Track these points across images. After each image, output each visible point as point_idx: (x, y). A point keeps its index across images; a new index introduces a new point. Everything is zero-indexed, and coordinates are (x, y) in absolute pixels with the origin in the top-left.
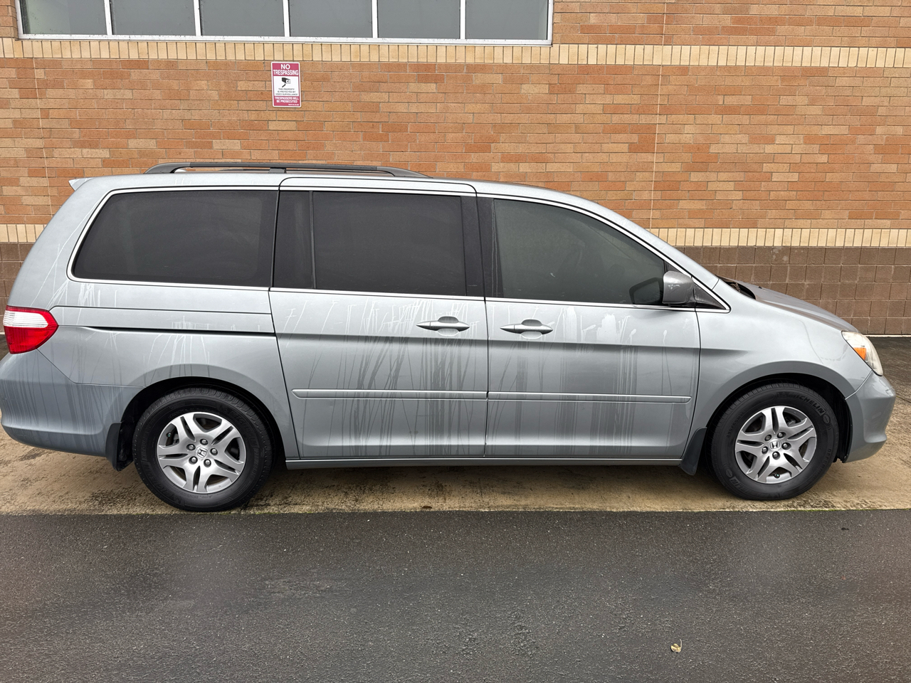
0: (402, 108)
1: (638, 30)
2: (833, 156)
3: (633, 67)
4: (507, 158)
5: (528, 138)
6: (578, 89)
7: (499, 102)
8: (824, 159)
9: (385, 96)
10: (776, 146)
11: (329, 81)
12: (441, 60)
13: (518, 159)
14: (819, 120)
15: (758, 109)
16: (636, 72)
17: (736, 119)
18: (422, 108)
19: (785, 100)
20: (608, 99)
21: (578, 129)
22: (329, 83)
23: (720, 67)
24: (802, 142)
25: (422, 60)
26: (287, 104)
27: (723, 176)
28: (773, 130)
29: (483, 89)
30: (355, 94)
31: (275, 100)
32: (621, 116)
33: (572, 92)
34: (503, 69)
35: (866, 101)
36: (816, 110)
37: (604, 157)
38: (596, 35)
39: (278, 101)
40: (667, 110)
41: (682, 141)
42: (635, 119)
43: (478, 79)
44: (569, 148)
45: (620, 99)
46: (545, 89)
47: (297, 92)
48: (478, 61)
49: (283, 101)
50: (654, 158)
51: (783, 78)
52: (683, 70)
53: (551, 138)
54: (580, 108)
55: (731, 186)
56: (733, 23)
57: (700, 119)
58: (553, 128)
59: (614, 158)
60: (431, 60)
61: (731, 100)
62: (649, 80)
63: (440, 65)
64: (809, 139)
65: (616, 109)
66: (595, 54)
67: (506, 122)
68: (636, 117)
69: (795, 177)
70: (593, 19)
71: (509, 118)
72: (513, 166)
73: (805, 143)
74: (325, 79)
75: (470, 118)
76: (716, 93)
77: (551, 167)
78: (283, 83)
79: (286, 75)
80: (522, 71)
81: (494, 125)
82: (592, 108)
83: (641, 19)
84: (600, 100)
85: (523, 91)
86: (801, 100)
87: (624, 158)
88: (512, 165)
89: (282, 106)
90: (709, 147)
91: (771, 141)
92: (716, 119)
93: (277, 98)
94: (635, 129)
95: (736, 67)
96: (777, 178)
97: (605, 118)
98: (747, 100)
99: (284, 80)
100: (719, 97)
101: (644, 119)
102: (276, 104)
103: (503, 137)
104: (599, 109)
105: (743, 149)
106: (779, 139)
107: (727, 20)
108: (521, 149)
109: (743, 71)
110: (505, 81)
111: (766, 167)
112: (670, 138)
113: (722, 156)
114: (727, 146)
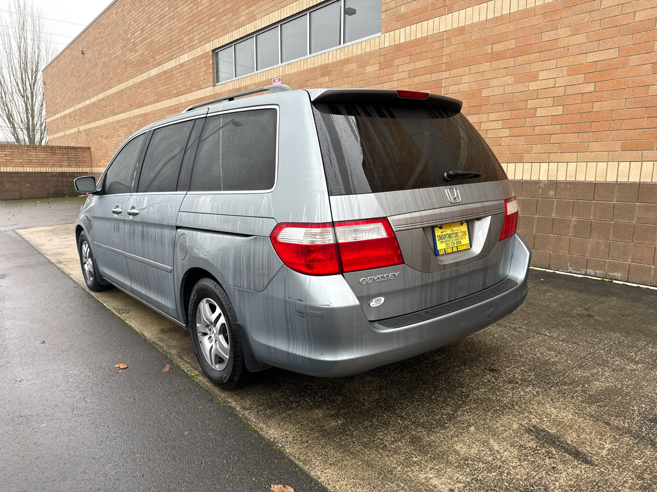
1: (430, 8)
2: (600, 84)
3: (426, 38)
6: (395, 63)
7: (355, 81)
8: (590, 87)
10: (539, 83)
12: (331, 61)
14: (583, 48)
15: (523, 50)
16: (428, 42)
17: (502, 63)
19: (546, 36)
20: (412, 66)
23: (489, 20)
24: (565, 74)
27: (493, 116)
28: (536, 67)
29: (348, 74)
32: (420, 77)
33: (391, 66)
34: (357, 59)
35: (639, 17)
36: (580, 38)
38: (405, 20)
40: (450, 67)
41: (461, 90)
42: (428, 78)
43: (347, 68)
45: (419, 65)
46: (378, 67)
48: (346, 57)
51: (544, 15)
52: (461, 30)
54: (396, 76)
55: (499, 124)
57: (474, 69)
60: (327, 62)
61: (498, 47)
62: (437, 45)
63: (330, 64)
64: (573, 70)
65: (417, 73)
66: (404, 35)
68: (429, 76)
69: (559, 111)
70: (403, 9)
73: (569, 75)
74: (289, 84)
76: (486, 44)
80: (366, 58)
82: (403, 75)
84: (406, 68)
85: (366, 71)
86: (563, 32)
90: (481, 92)
91: (535, 78)
92: (485, 66)
94: (430, 85)
95: (502, 17)
96: (542, 113)
97: (410, 81)
98: (512, 44)
100: (488, 47)
101: (435, 77)
104: (406, 75)
105: (510, 89)
106: (542, 75)
109: (507, 19)
110: (358, 67)
111: (531, 104)
113: (491, 98)
114: (496, 88)
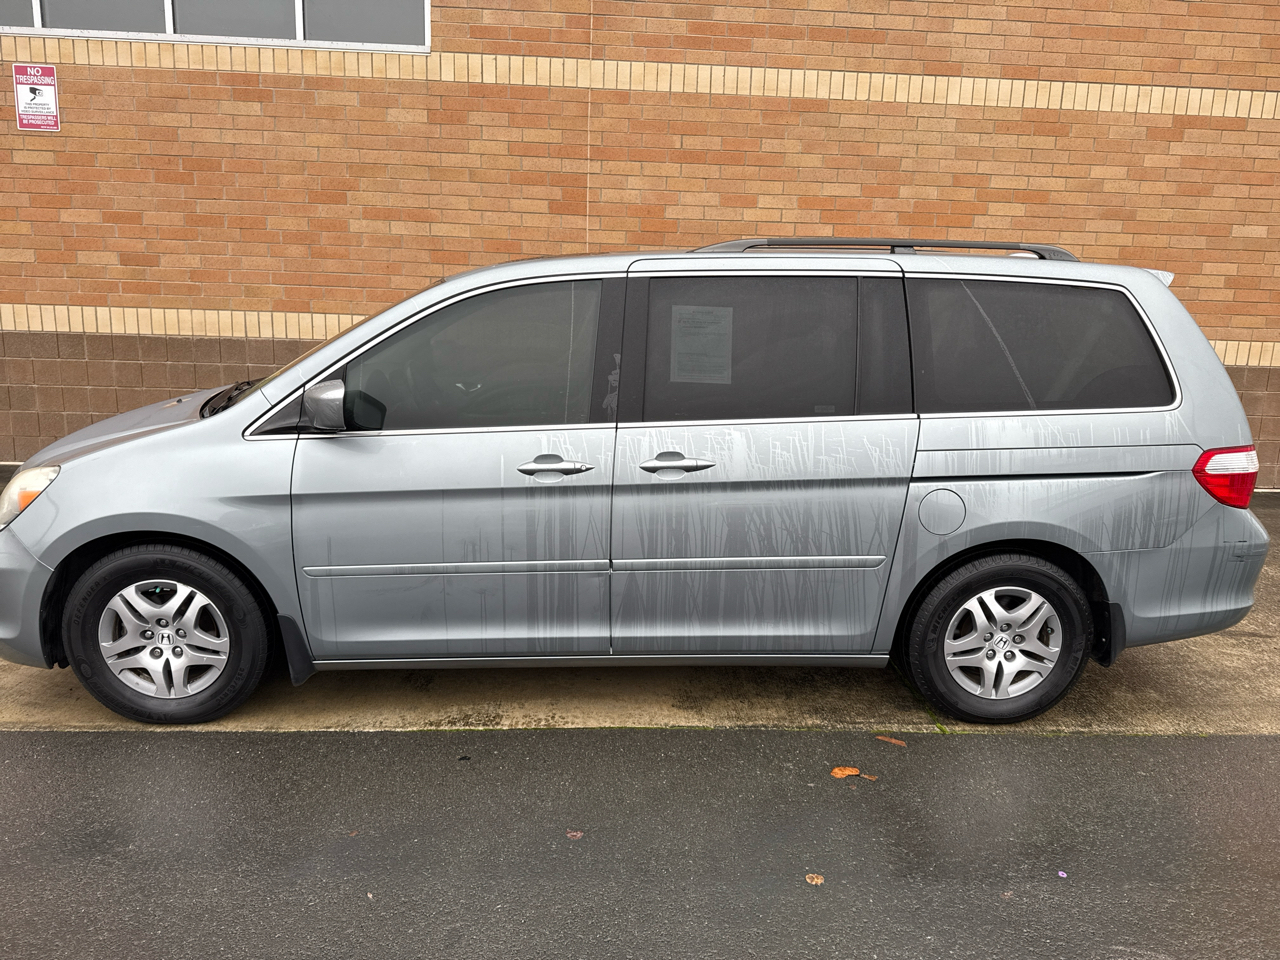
0: (211, 136)
1: (553, 36)
2: (840, 227)
3: (548, 90)
4: (372, 214)
5: (401, 186)
6: (471, 118)
7: (356, 132)
8: (827, 231)
9: (186, 118)
10: (759, 212)
11: (100, 94)
12: (267, 69)
13: (389, 215)
14: (818, 174)
15: (731, 157)
16: (553, 97)
17: (700, 170)
18: (242, 138)
19: (768, 145)
20: (515, 135)
21: (473, 175)
22: (101, 98)
23: (675, 93)
24: (795, 206)
25: (239, 68)
26: (39, 126)
28: (754, 187)
29: (332, 113)
30: (141, 113)
31: (21, 120)
32: (536, 159)
33: (462, 121)
34: (359, 85)
35: (885, 150)
36: (813, 160)
37: (514, 219)
38: (494, 42)
39: (25, 122)
40: (600, 154)
41: (625, 200)
42: (555, 164)
43: (323, 98)
44: (463, 203)
45: (531, 135)
46: (423, 116)
47: (53, 109)
48: (322, 72)
49: (33, 122)
50: (587, 223)
51: (765, 113)
52: (622, 97)
53: (434, 187)
54: (474, 146)
56: (691, 31)
57: (649, 168)
58: (437, 173)
59: (529, 220)
60: (252, 68)
61: (692, 143)
62: (572, 109)
63: (266, 76)
64: (806, 203)
65: (526, 150)
66: (492, 69)
67: (367, 161)
68: (557, 162)
70: (488, 18)
71: (371, 156)
72: (380, 226)
73: (800, 208)
74: (94, 91)
75: (314, 154)
76: (671, 131)
77: (439, 229)
78: (33, 96)
79: (36, 84)
80: (388, 90)
81: (350, 166)
82: (492, 147)
83: (558, 20)
84: (503, 135)
85: (389, 118)
86: (792, 146)
87: (544, 221)
88: (380, 223)
89: (31, 129)
90: (664, 211)
91: (752, 204)
92: (670, 168)
93: (25, 117)
94: (557, 180)
95: (697, 96)
97: (512, 162)
98: (716, 143)
99: (33, 91)
100: (675, 137)
101: (569, 166)
102: (22, 125)
103: (363, 183)
104: (502, 149)
105: (712, 214)
106: (762, 201)
107: (681, 27)
108: (392, 201)
109: (708, 102)
110: (363, 103)
112: (608, 195)
113: (682, 223)
114: (690, 209)
